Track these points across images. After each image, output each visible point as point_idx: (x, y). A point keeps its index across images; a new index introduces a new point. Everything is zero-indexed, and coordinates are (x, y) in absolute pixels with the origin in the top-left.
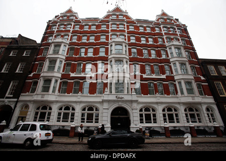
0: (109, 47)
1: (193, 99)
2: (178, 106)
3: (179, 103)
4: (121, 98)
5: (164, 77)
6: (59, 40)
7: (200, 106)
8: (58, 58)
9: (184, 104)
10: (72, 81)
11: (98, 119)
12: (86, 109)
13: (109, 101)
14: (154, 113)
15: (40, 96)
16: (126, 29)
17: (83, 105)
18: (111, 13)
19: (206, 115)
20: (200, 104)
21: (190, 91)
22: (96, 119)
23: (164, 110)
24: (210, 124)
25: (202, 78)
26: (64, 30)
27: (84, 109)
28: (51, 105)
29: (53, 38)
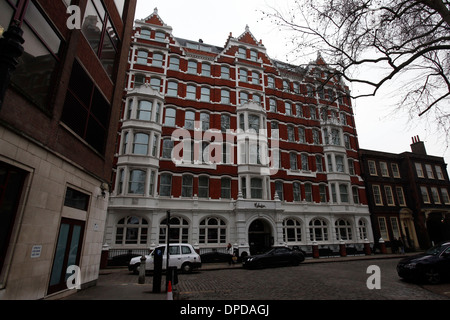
0: (238, 116)
1: (346, 210)
2: (327, 217)
3: (330, 214)
4: (262, 206)
5: (313, 175)
7: (352, 218)
8: (152, 129)
9: (336, 215)
10: (180, 175)
11: (224, 237)
12: (207, 222)
13: (246, 211)
14: (298, 227)
15: (130, 201)
16: (263, 85)
17: (201, 216)
18: (237, 45)
19: (358, 230)
20: (353, 215)
21: (344, 198)
22: (221, 237)
23: (311, 224)
24: (361, 241)
25: (360, 179)
26: (149, 65)
27: (202, 223)
28: (149, 217)
29: (130, 81)
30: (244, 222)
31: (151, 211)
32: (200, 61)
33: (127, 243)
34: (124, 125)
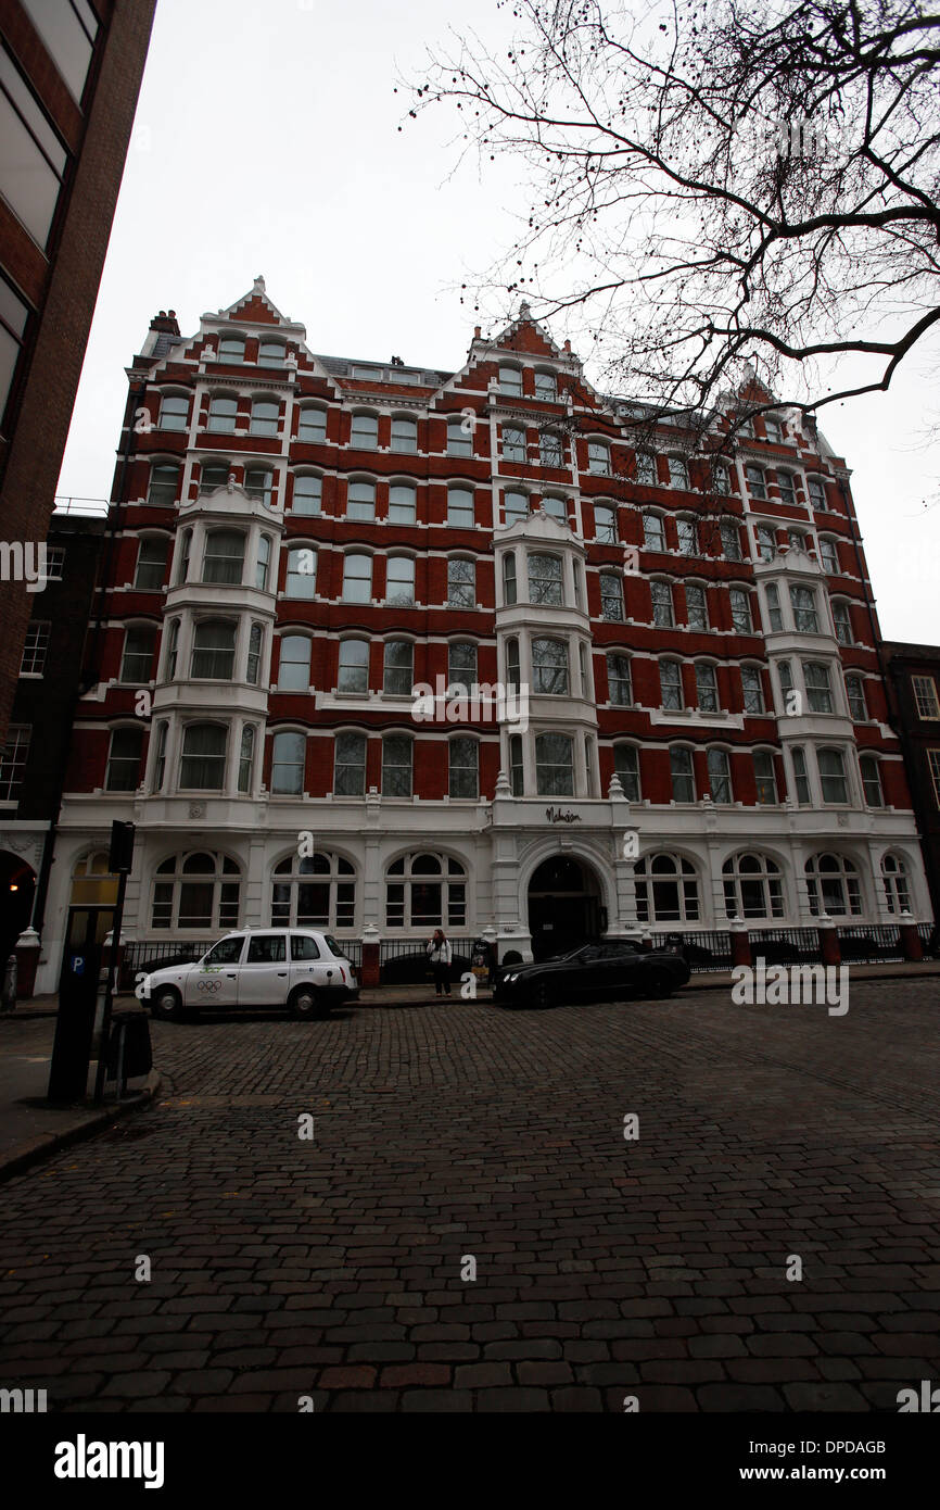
0: (497, 559)
1: (841, 824)
2: (782, 849)
3: (788, 839)
4: (569, 819)
5: (734, 722)
6: (229, 501)
7: (861, 851)
8: (245, 608)
9: (806, 840)
10: (329, 733)
11: (461, 910)
12: (408, 867)
13: (518, 833)
14: (689, 877)
15: (184, 809)
16: (572, 467)
17: (392, 849)
18: (494, 358)
19: (881, 885)
20: (865, 840)
21: (835, 788)
22: (452, 909)
23: (727, 868)
24: (889, 919)
25: (887, 733)
26: (240, 432)
27: (396, 867)
28: (241, 852)
29: (187, 481)
30: (516, 865)
31: (245, 837)
32: (385, 411)
33: (182, 924)
34: (172, 600)
